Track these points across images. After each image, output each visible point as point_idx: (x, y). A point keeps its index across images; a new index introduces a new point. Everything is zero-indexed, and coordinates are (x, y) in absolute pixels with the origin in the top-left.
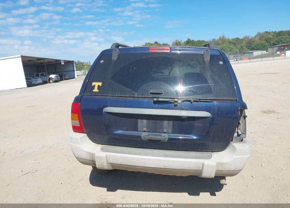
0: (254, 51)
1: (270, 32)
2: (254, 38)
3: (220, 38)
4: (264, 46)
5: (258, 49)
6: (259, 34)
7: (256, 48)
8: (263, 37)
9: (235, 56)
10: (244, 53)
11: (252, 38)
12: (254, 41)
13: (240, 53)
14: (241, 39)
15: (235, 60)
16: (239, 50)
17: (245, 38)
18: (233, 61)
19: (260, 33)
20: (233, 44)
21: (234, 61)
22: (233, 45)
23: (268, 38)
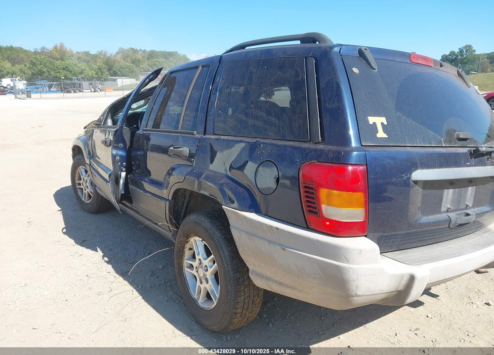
0: (117, 77)
1: (137, 49)
2: (115, 56)
3: (56, 47)
4: (131, 70)
5: (123, 75)
6: (121, 51)
7: (119, 73)
8: (128, 56)
9: (91, 84)
10: (105, 80)
11: (112, 55)
12: (115, 61)
13: (99, 79)
14: (93, 55)
15: (93, 90)
16: (96, 74)
17: (101, 53)
18: (89, 92)
19: (124, 50)
20: (85, 61)
21: (91, 91)
22: (84, 64)
23: (136, 59)
